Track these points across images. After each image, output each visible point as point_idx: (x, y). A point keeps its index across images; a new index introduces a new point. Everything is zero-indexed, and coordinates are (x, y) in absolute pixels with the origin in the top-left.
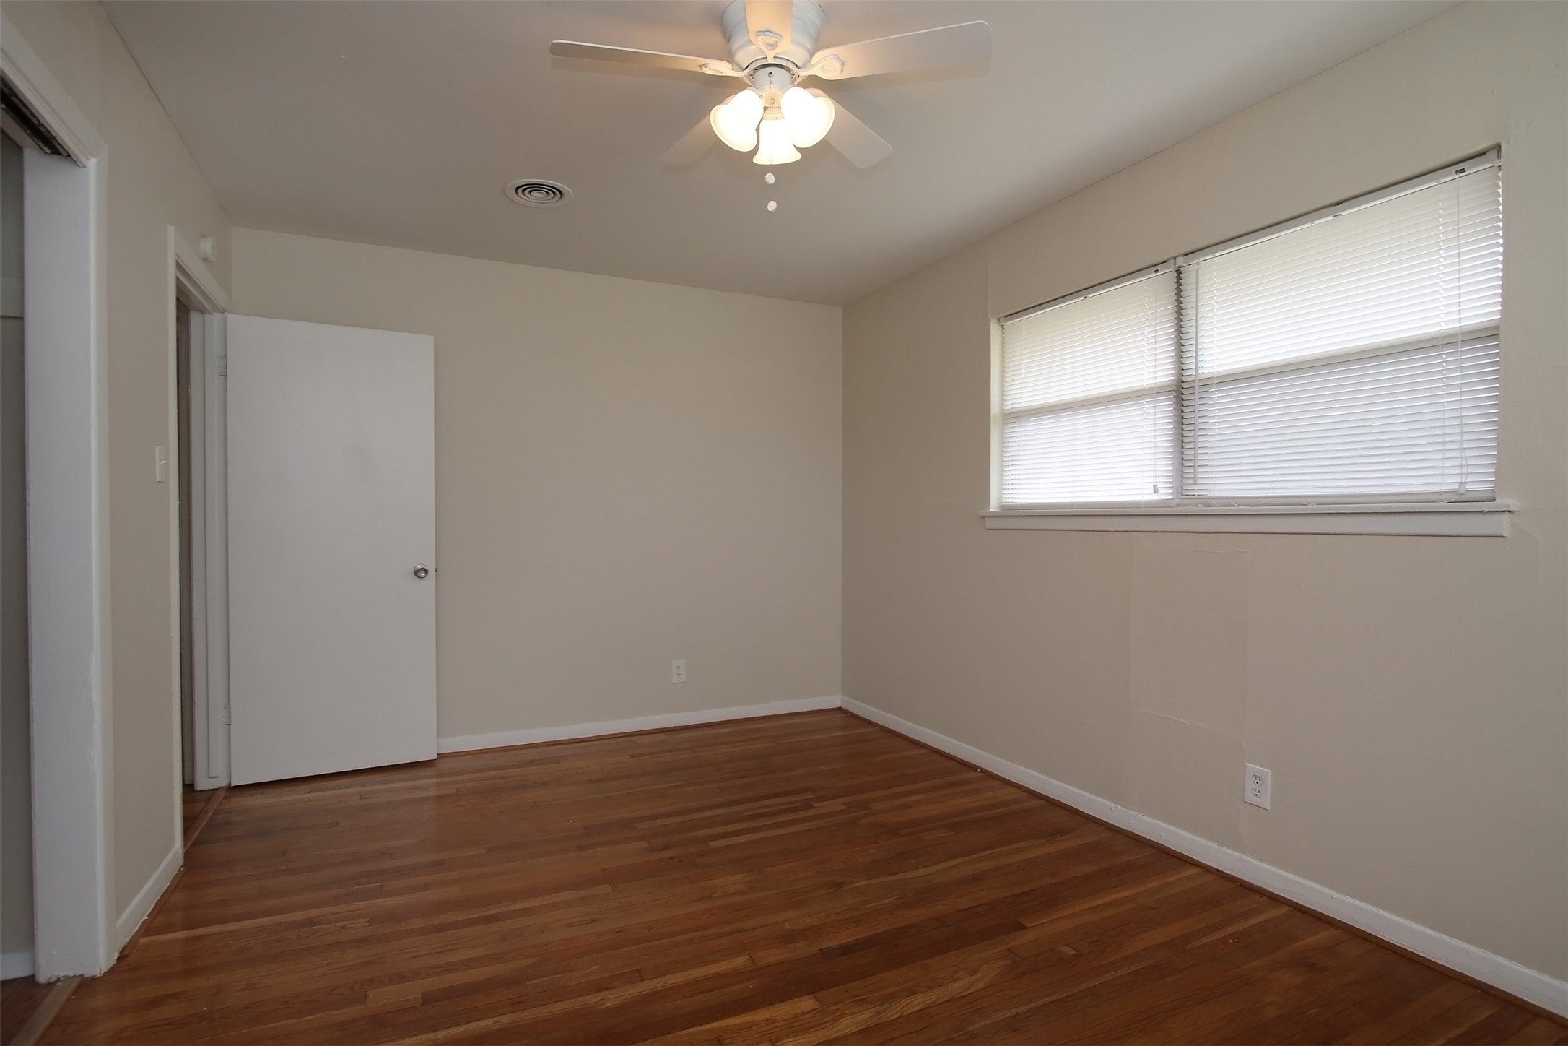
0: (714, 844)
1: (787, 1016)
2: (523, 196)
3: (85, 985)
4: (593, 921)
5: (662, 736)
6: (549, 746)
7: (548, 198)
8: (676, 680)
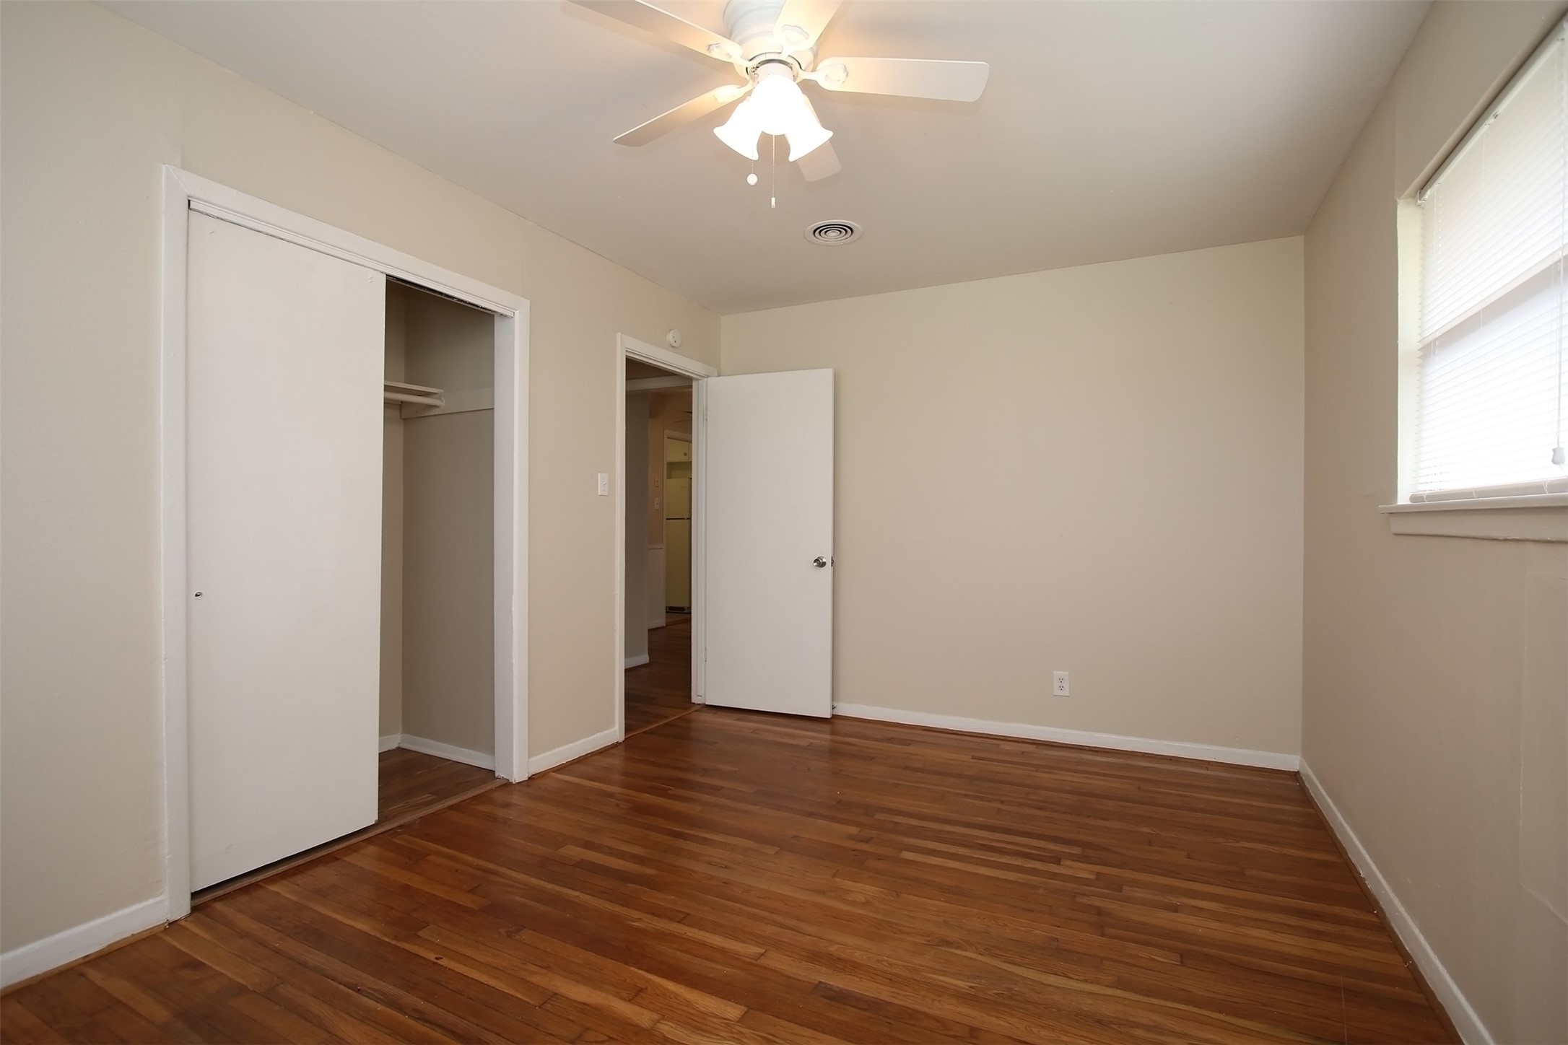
0: (907, 855)
1: (704, 1009)
2: (820, 237)
3: (507, 784)
4: (726, 867)
5: (1031, 748)
6: (924, 730)
7: (841, 235)
8: (1057, 692)
